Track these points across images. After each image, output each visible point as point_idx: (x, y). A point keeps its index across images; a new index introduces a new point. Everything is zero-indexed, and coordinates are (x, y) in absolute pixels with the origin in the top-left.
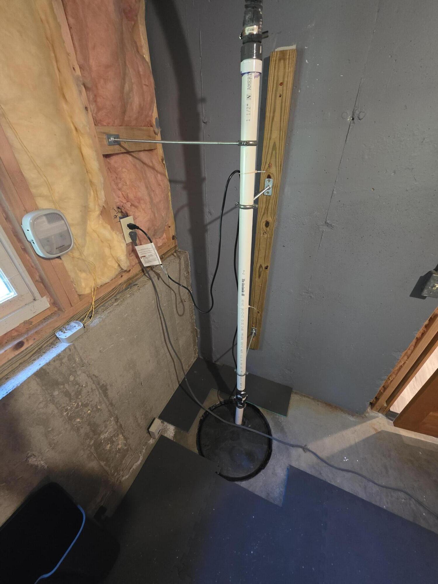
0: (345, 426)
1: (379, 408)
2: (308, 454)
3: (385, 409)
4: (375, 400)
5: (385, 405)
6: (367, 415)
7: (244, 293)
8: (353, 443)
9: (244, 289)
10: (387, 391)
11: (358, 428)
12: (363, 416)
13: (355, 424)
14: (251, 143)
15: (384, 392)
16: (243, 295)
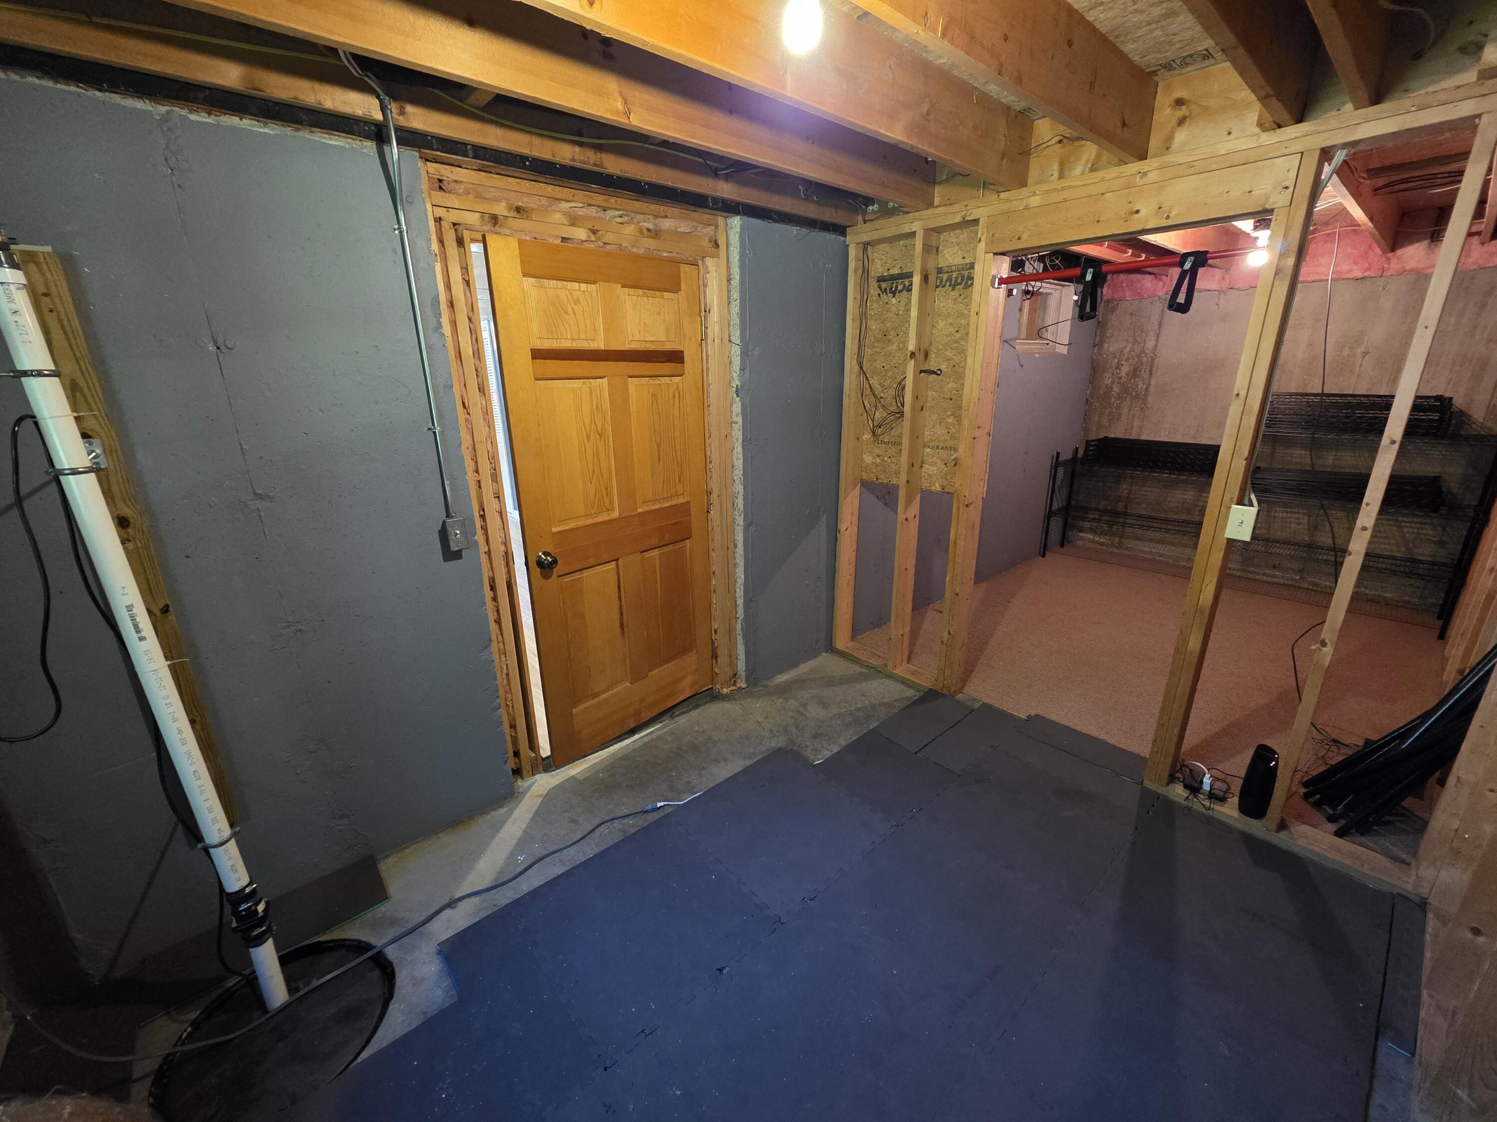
0: (498, 827)
1: (528, 767)
2: (462, 905)
3: (537, 760)
4: (517, 760)
5: (533, 755)
6: (521, 790)
7: (143, 634)
8: (519, 836)
9: (140, 626)
10: (518, 728)
11: (516, 813)
12: (516, 795)
13: (511, 812)
14: (46, 372)
15: (516, 733)
16: (142, 639)
